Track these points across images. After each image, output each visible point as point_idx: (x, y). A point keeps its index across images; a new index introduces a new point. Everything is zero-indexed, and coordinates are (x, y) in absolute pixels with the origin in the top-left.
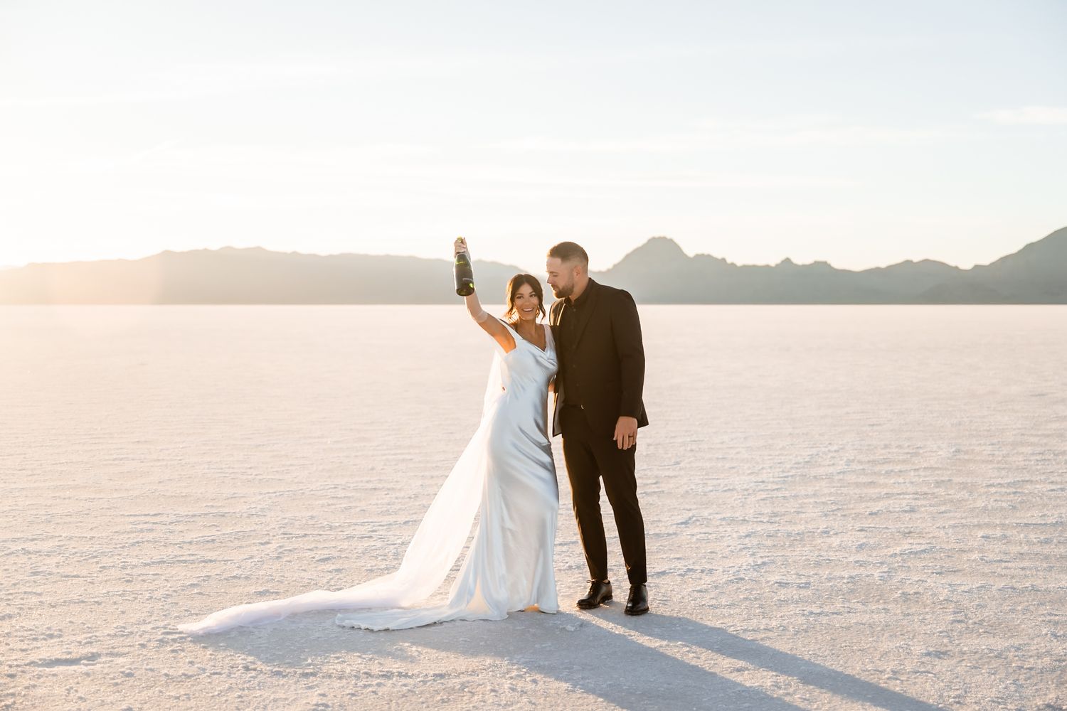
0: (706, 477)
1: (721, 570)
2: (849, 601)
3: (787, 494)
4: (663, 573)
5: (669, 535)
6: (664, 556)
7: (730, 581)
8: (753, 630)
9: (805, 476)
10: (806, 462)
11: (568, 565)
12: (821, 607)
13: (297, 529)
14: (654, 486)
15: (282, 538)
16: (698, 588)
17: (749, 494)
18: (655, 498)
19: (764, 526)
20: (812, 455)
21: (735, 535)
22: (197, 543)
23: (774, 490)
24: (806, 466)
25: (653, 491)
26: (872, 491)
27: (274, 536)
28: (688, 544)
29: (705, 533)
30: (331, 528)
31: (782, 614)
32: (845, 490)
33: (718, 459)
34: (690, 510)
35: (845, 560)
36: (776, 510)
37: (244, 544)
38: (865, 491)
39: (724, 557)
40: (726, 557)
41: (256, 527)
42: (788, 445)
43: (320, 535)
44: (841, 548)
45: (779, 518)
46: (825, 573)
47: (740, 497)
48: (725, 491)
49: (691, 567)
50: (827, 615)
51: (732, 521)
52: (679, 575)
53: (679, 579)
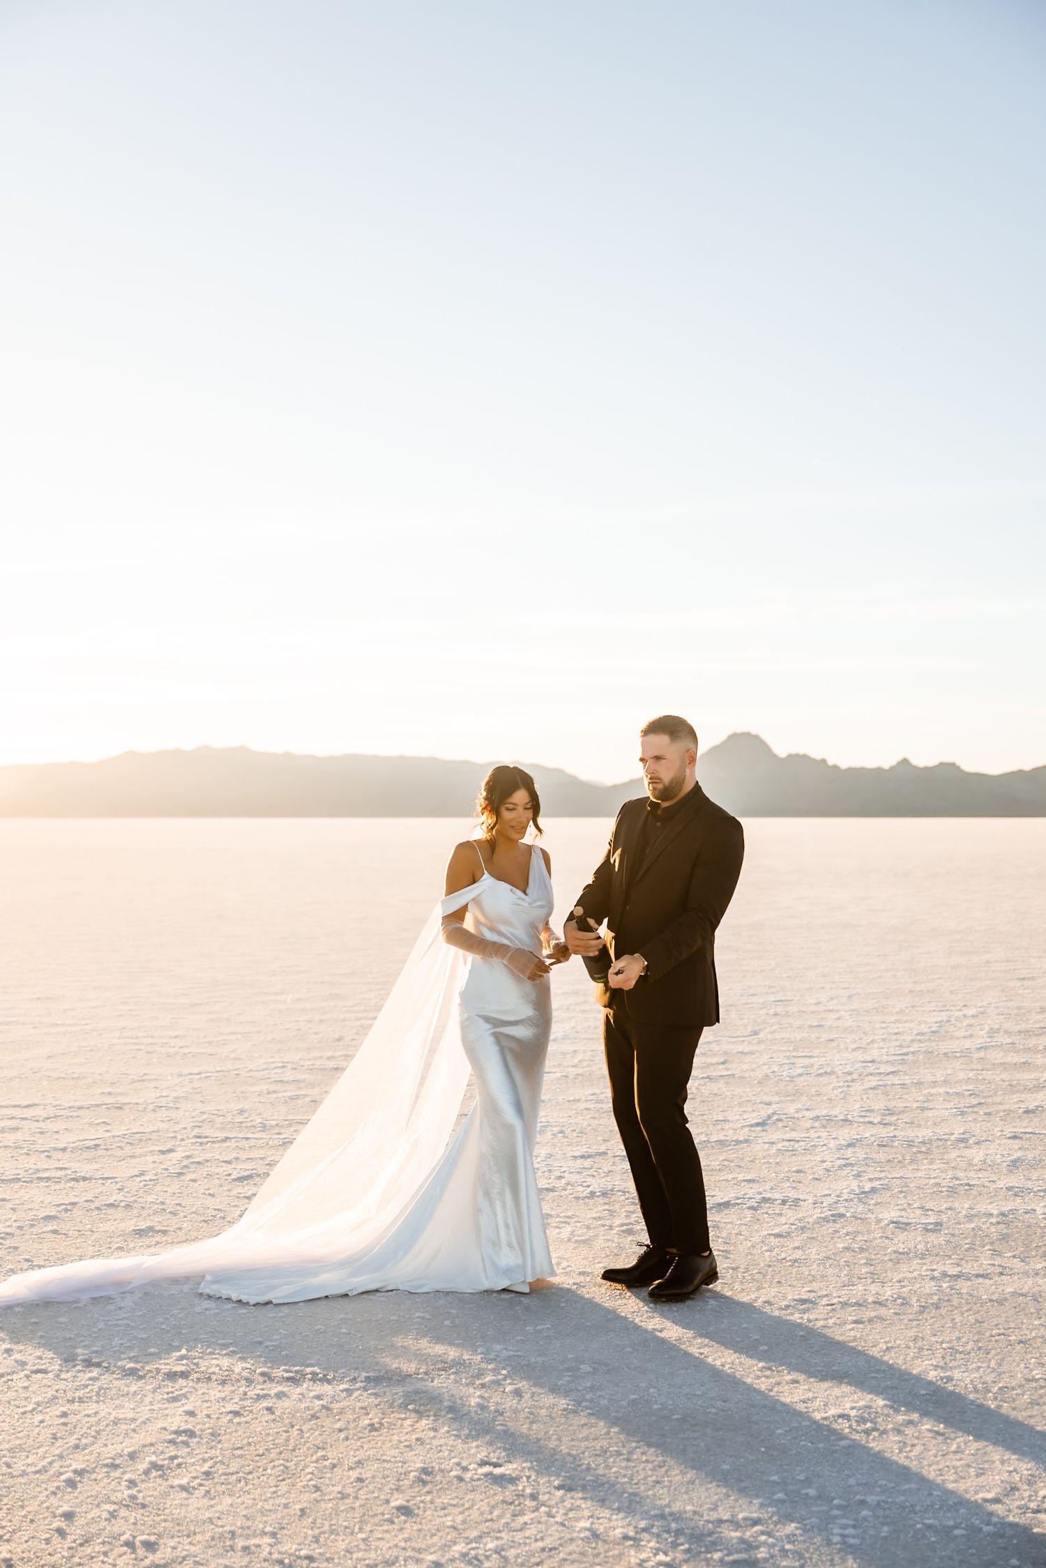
0: (795, 1054)
1: (811, 1201)
2: (1000, 1254)
3: (907, 1080)
4: (727, 1205)
5: (738, 1142)
6: (730, 1177)
7: (824, 1218)
8: (857, 1304)
9: (932, 1052)
10: (932, 1032)
11: (589, 1190)
12: (958, 1265)
13: (218, 1128)
14: (721, 1067)
15: (193, 1144)
16: (776, 1231)
17: (853, 1081)
18: (721, 1084)
19: (874, 1131)
20: (941, 1022)
21: (832, 1144)
22: (74, 1150)
23: (888, 1074)
24: (933, 1038)
25: (719, 1074)
26: (1026, 1077)
27: (183, 1140)
28: (764, 1157)
29: (790, 1141)
30: (264, 1128)
31: (901, 1276)
32: (987, 1075)
33: (811, 1027)
34: (769, 1104)
35: (993, 1186)
36: (891, 1105)
37: (138, 1151)
38: (1017, 1076)
39: (817, 1179)
40: (820, 1180)
41: (161, 1126)
42: (907, 1007)
43: (247, 1139)
44: (986, 1166)
45: (895, 1118)
46: (963, 1206)
47: (841, 1084)
48: (820, 1075)
49: (767, 1195)
50: (969, 1279)
51: (829, 1121)
52: (749, 1208)
53: (749, 1214)
